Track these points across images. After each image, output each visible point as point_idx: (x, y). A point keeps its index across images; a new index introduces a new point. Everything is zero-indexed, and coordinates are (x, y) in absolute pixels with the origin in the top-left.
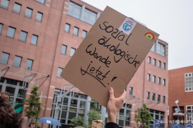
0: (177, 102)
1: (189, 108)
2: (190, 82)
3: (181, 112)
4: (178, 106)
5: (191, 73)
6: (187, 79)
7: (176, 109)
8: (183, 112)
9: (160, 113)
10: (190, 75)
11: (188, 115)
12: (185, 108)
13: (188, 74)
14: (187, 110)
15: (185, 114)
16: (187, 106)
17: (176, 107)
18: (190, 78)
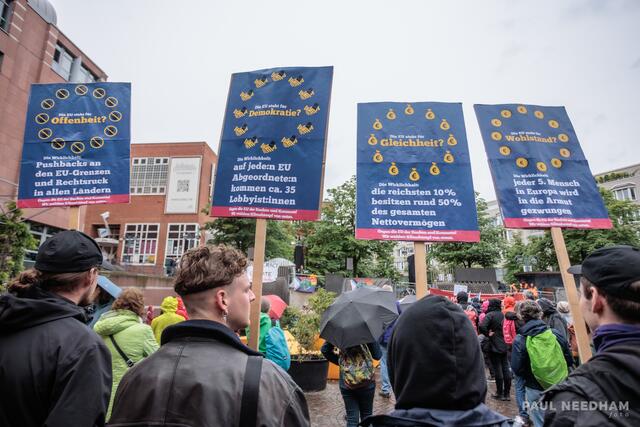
0: (106, 215)
1: (131, 228)
2: (142, 176)
3: (111, 237)
4: (106, 224)
5: (147, 159)
6: (136, 168)
7: (101, 230)
8: (117, 238)
9: (45, 230)
10: (143, 161)
11: (127, 242)
12: (121, 227)
13: (140, 160)
14: (126, 232)
15: (121, 242)
16: (126, 225)
17: (103, 226)
18: (143, 168)
